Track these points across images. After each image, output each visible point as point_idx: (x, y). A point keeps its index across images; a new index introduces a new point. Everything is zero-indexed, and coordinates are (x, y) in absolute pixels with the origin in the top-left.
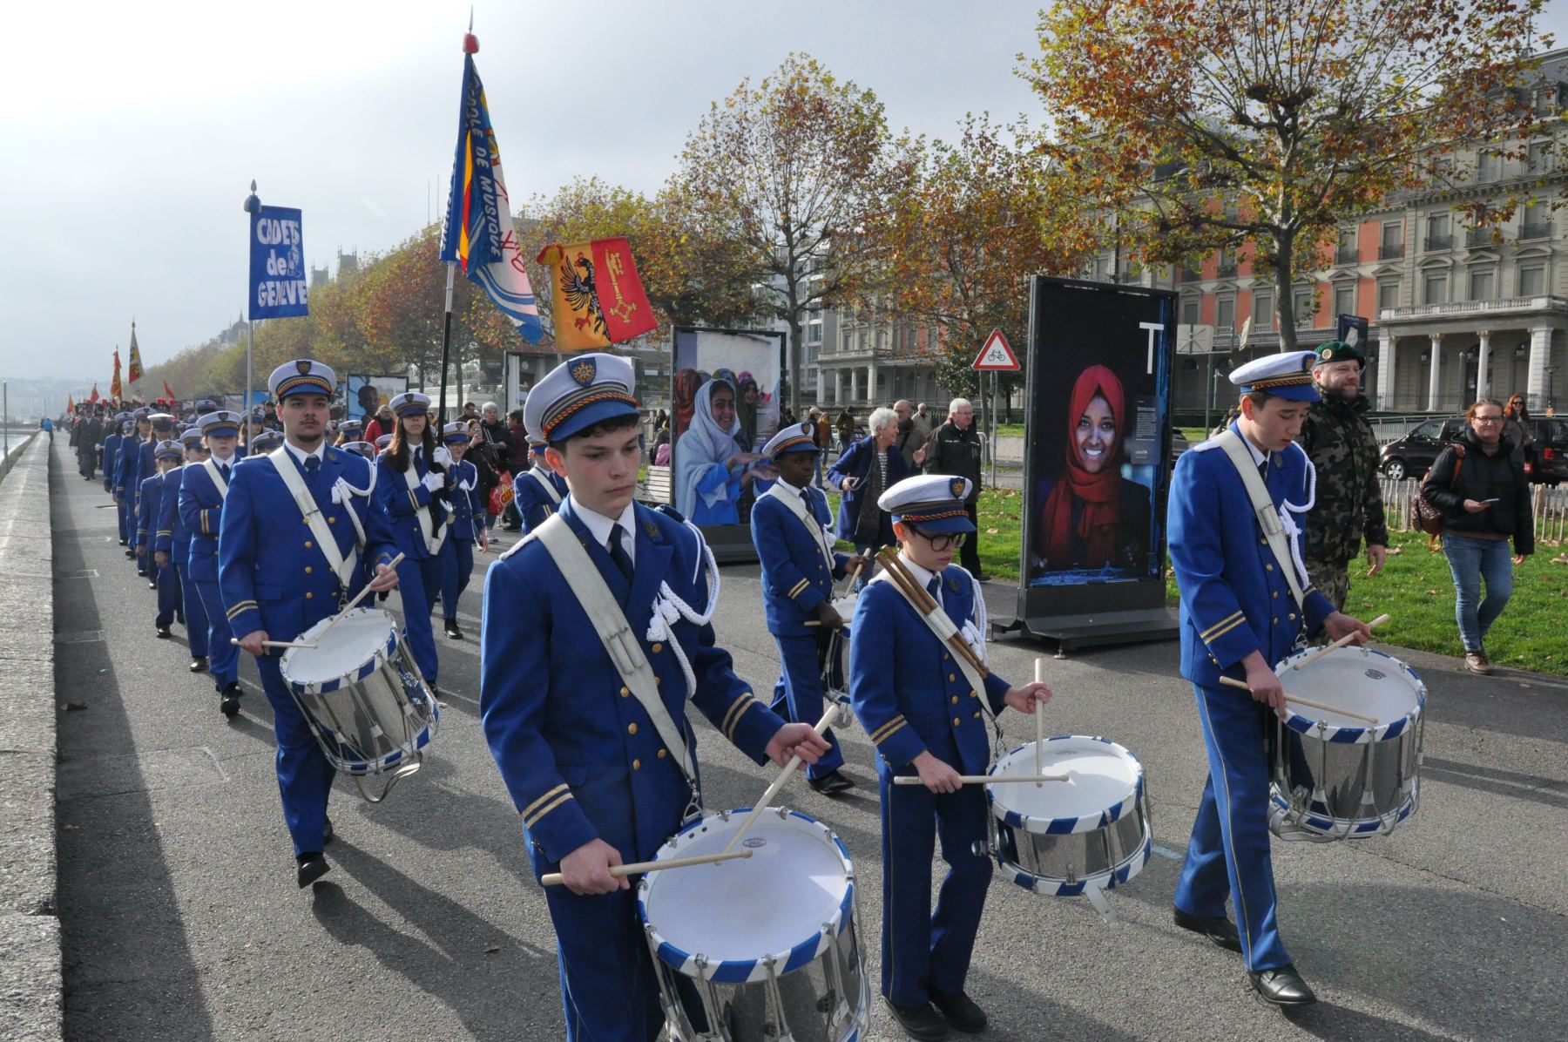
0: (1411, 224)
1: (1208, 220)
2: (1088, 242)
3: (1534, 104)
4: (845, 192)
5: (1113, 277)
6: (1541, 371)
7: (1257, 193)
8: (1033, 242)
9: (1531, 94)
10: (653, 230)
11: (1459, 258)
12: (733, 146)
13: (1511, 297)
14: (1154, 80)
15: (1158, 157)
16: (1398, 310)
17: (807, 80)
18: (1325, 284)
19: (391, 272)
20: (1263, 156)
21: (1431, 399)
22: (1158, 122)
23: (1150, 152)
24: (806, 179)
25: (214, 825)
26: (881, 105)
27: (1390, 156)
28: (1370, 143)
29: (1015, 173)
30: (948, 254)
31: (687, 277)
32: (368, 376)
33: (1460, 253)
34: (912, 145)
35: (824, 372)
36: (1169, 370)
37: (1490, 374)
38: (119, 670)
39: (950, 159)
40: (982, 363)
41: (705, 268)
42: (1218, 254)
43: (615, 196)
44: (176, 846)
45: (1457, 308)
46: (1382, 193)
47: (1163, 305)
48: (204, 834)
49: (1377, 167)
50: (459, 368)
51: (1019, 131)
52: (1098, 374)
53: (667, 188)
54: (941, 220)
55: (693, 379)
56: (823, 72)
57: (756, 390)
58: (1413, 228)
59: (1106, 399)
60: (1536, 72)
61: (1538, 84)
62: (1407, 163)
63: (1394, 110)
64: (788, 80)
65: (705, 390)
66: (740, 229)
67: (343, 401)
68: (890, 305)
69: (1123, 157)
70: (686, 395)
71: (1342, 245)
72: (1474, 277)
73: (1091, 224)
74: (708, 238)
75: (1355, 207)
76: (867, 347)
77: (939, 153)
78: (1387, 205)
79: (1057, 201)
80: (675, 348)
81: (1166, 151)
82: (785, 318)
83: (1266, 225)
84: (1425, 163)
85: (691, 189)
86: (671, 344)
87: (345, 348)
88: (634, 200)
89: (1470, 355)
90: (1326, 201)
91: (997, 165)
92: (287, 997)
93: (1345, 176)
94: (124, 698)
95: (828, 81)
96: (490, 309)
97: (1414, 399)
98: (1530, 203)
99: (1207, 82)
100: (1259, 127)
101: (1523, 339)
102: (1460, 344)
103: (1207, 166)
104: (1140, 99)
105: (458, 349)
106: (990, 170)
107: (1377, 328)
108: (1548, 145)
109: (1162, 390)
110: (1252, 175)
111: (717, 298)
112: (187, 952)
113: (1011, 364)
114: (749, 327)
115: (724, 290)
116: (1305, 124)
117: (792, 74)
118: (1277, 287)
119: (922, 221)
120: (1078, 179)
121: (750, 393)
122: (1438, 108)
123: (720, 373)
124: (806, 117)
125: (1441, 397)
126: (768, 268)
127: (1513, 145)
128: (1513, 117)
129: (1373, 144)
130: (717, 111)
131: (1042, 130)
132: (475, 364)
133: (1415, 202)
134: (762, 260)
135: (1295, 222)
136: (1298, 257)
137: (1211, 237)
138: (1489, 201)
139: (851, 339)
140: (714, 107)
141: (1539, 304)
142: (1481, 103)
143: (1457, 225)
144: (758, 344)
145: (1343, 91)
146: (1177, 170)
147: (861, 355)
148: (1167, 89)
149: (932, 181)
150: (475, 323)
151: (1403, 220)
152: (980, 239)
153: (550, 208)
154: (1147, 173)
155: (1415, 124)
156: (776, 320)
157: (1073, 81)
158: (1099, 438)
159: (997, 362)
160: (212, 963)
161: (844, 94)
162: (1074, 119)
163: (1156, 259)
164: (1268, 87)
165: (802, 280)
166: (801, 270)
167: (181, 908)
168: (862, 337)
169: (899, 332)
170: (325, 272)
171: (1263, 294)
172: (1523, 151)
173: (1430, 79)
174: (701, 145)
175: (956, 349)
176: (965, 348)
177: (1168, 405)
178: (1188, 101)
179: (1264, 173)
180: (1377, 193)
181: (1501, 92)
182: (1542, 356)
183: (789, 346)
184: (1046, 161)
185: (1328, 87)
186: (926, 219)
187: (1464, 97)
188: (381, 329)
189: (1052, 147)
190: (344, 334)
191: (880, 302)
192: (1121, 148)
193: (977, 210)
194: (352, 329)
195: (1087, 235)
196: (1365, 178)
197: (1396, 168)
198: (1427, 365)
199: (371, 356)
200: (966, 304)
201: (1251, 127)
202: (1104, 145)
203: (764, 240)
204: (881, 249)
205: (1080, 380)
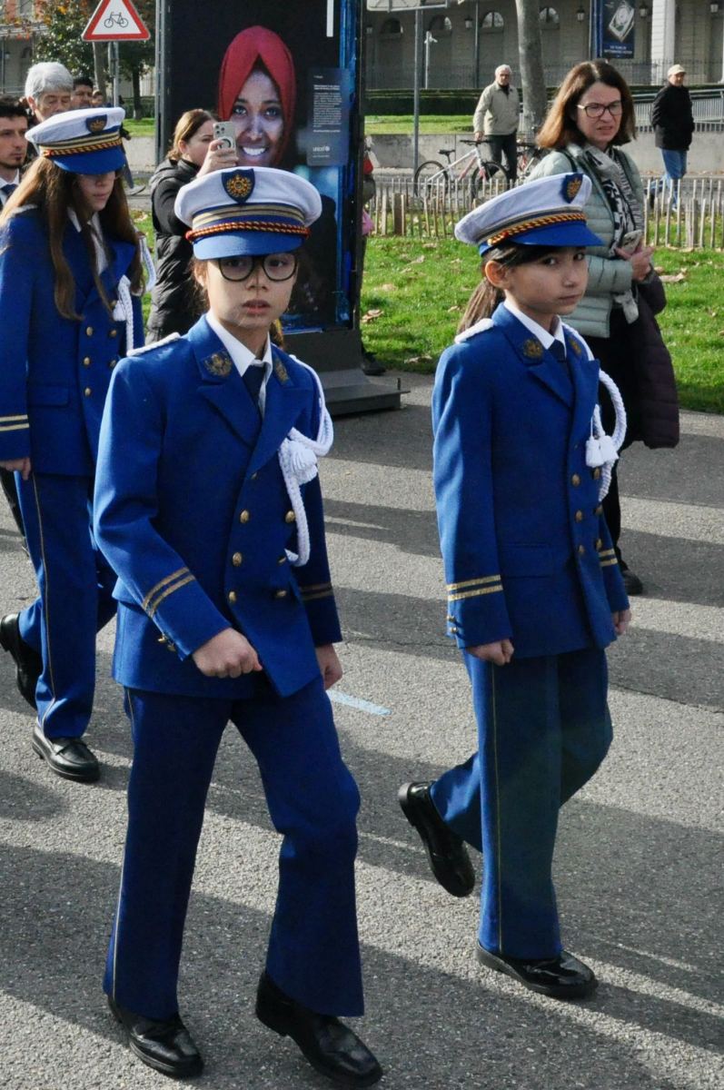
36: (356, 30)
40: (96, 32)
52: (257, 40)
59: (268, 74)
97: (702, 67)
109: (348, 59)
113: (137, 31)
158: (261, 130)
159: (116, 30)
175: (58, 13)
176: (71, 11)
177: (357, 81)
198: (718, 18)
205: (231, 49)
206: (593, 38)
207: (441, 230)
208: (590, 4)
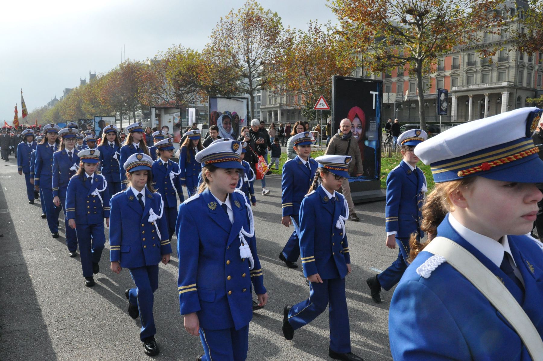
1: (393, 56)
2: (353, 65)
3: (503, 15)
4: (268, 48)
5: (361, 77)
6: (505, 107)
7: (410, 47)
8: (334, 65)
9: (501, 12)
10: (201, 63)
11: (478, 69)
12: (228, 33)
13: (495, 82)
14: (374, 8)
15: (376, 34)
16: (458, 87)
17: (254, 9)
18: (433, 78)
19: (109, 80)
20: (412, 34)
21: (469, 117)
22: (376, 23)
23: (373, 33)
24: (254, 44)
25: (51, 275)
26: (280, 17)
27: (455, 34)
28: (448, 29)
29: (327, 41)
30: (304, 70)
31: (213, 80)
32: (102, 117)
33: (479, 67)
34: (291, 32)
35: (262, 112)
36: (380, 108)
37: (489, 108)
38: (15, 223)
39: (304, 36)
40: (317, 107)
41: (220, 76)
42: (397, 68)
43: (187, 51)
44: (38, 283)
45: (478, 86)
46: (452, 46)
47: (378, 85)
48: (47, 278)
49: (450, 38)
50: (134, 113)
51: (328, 26)
52: (356, 110)
53: (206, 48)
54: (302, 58)
55: (216, 114)
56: (259, 6)
57: (238, 118)
58: (463, 58)
59: (359, 118)
60: (503, 4)
61: (504, 8)
62: (460, 36)
63: (456, 17)
64: (247, 9)
65: (220, 118)
66: (232, 62)
68: (285, 88)
69: (364, 35)
70: (214, 120)
71: (439, 65)
72: (483, 75)
73: (354, 58)
74: (221, 65)
75: (443, 51)
76: (277, 103)
77: (300, 34)
78: (454, 51)
79: (342, 50)
80: (210, 104)
81: (379, 33)
82: (248, 93)
83: (413, 58)
84: (467, 36)
85: (214, 48)
86: (208, 103)
87: (93, 107)
88: (194, 52)
89: (482, 102)
90: (433, 49)
91: (321, 38)
92: (79, 333)
93: (440, 40)
94: (17, 232)
95: (261, 9)
96: (145, 92)
97: (464, 117)
98: (501, 49)
99: (392, 8)
100: (410, 24)
101: (499, 96)
102: (479, 98)
103: (393, 38)
104: (369, 14)
105: (134, 107)
106: (319, 40)
107: (451, 93)
108: (507, 29)
109: (378, 115)
110: (408, 40)
111: (225, 87)
112: (43, 319)
113: (327, 107)
114: (236, 96)
115: (227, 84)
116: (426, 23)
117: (249, 7)
118: (417, 79)
119: (295, 58)
120: (349, 43)
121: (236, 119)
122: (470, 17)
123: (226, 112)
124: (254, 22)
125: (472, 116)
126: (242, 76)
127: (495, 30)
128: (496, 20)
129: (449, 30)
130: (223, 21)
131: (336, 26)
132: (140, 112)
133: (463, 49)
134: (240, 73)
135: (423, 57)
136: (424, 69)
137: (394, 62)
138: (488, 49)
139: (271, 100)
140: (222, 19)
141: (505, 84)
142: (485, 15)
143: (477, 57)
144: (238, 102)
145: (438, 11)
146: (383, 40)
147: (275, 106)
148: (379, 11)
149: (298, 44)
150: (139, 97)
151: (459, 56)
152: (315, 65)
153: (164, 56)
154: (372, 40)
155: (463, 22)
156: (245, 94)
157: (346, 9)
158: (357, 132)
159: (322, 107)
160: (52, 323)
161: (267, 14)
162: (347, 22)
163: (376, 70)
164: (413, 10)
165: (254, 80)
166: (253, 76)
167: (40, 304)
168: (275, 99)
169: (288, 97)
170: (85, 80)
172: (499, 31)
173: (468, 7)
174: (217, 33)
175: (308, 103)
176: (311, 102)
177: (380, 120)
178: (386, 15)
179: (412, 40)
180: (450, 46)
181: (492, 11)
182: (506, 102)
183: (250, 103)
184: (337, 37)
185: (433, 9)
186: (297, 58)
187: (479, 13)
188: (106, 100)
189: (340, 32)
190: (93, 102)
191: (281, 87)
192: (363, 32)
193: (314, 54)
194: (95, 100)
195: (352, 62)
196: (446, 41)
197: (457, 38)
198: (468, 105)
199: (102, 110)
200: (311, 87)
201: (408, 24)
202: (358, 31)
203: (240, 66)
204: (281, 68)
205: (350, 112)
206: (437, 110)
208: (436, 102)
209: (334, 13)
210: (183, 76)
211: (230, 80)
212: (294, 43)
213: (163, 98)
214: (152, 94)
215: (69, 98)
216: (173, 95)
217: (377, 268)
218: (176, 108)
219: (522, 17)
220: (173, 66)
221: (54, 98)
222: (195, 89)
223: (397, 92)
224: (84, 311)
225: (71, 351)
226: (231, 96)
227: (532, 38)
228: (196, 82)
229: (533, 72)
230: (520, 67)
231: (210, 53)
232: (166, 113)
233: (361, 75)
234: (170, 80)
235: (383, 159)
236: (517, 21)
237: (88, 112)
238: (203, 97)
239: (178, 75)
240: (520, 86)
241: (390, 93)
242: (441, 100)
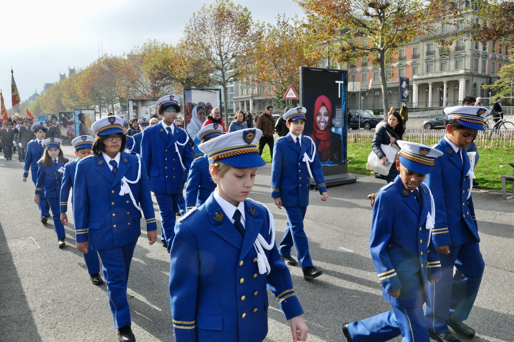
0: (421, 47)
1: (357, 47)
2: (319, 56)
3: (458, 7)
4: (239, 42)
5: (327, 67)
6: (463, 93)
7: (373, 38)
8: (302, 57)
9: (457, 4)
10: (175, 56)
11: (437, 58)
12: (201, 27)
13: (453, 70)
15: (341, 27)
16: (418, 75)
17: (225, 5)
18: (395, 67)
19: (87, 74)
20: (374, 26)
21: (429, 103)
22: (340, 16)
23: (338, 26)
24: (226, 38)
25: (35, 262)
26: (250, 12)
27: (414, 25)
28: (408, 21)
30: (274, 61)
31: (188, 72)
32: (81, 110)
33: (437, 56)
34: (261, 25)
35: (235, 102)
36: (345, 96)
37: (447, 95)
39: (273, 30)
40: (286, 97)
41: (194, 69)
42: (361, 58)
43: (162, 46)
44: (22, 270)
45: (437, 74)
46: (412, 37)
47: (343, 75)
48: (32, 266)
49: (410, 29)
50: (113, 106)
51: (295, 20)
52: (322, 98)
53: (180, 42)
54: (271, 50)
55: (191, 106)
56: (230, 2)
58: (422, 49)
59: (325, 106)
61: (459, 1)
62: (419, 27)
63: (415, 10)
64: (218, 5)
65: (195, 110)
66: (205, 55)
67: (73, 119)
68: (256, 79)
69: (329, 28)
70: (189, 111)
71: (400, 55)
72: (441, 64)
73: (320, 50)
74: (194, 59)
75: (404, 42)
76: (249, 93)
77: (269, 28)
78: (413, 41)
79: (309, 43)
80: (184, 95)
81: (343, 25)
82: (221, 85)
83: (376, 49)
84: (425, 27)
85: (188, 42)
87: (73, 101)
88: (169, 47)
89: (441, 89)
90: (394, 40)
91: (289, 31)
92: (63, 317)
93: (400, 31)
95: (232, 5)
96: (122, 85)
97: (424, 104)
98: (458, 39)
99: (355, 2)
100: (372, 16)
101: (457, 83)
102: (438, 85)
103: (357, 30)
104: (334, 8)
105: (112, 100)
106: (287, 33)
107: (412, 81)
108: (462, 20)
109: (343, 103)
110: (371, 32)
111: (199, 79)
113: (296, 97)
114: (210, 88)
115: (201, 76)
116: (387, 15)
117: (220, 3)
118: (380, 69)
120: (315, 35)
121: (210, 110)
122: (428, 9)
123: (200, 103)
124: (225, 17)
125: (432, 102)
126: (215, 68)
127: (452, 21)
128: (452, 12)
129: (409, 21)
130: (195, 16)
132: (118, 105)
133: (423, 40)
134: (213, 66)
135: (385, 47)
136: (387, 59)
137: (358, 53)
138: (445, 39)
139: (244, 91)
140: (194, 14)
141: (462, 72)
142: (442, 7)
143: (436, 47)
144: (211, 93)
145: (399, 4)
146: (347, 31)
147: (247, 96)
148: (343, 5)
149: (268, 37)
150: (117, 90)
151: (419, 46)
152: (284, 56)
153: (140, 51)
154: (337, 33)
155: (422, 14)
156: (219, 86)
157: (312, 3)
158: (324, 119)
159: (291, 96)
160: (37, 308)
161: (237, 9)
162: (313, 15)
163: (341, 61)
164: (375, 3)
165: (226, 72)
166: (226, 68)
167: (25, 291)
168: (247, 90)
169: (259, 88)
170: (64, 75)
171: (375, 71)
172: (455, 22)
174: (191, 27)
175: (278, 93)
176: (280, 92)
178: (350, 8)
179: (375, 32)
180: (410, 37)
181: (448, 3)
182: (463, 88)
183: (223, 93)
184: (305, 29)
185: (394, 3)
186: (266, 50)
187: (436, 5)
188: (85, 94)
189: (306, 25)
190: (72, 96)
191: (253, 78)
192: (329, 24)
193: (283, 47)
194: (75, 94)
195: (319, 54)
196: (406, 32)
197: (416, 29)
198: (428, 92)
199: (82, 103)
200: (280, 78)
201: (370, 17)
202: (323, 24)
203: (213, 59)
204: (252, 60)
205: (317, 100)
206: (400, 97)
207: (365, 141)
208: (399, 90)
209: (301, 7)
210: (159, 70)
211: (204, 73)
212: (264, 36)
213: (140, 91)
214: (129, 87)
215: (49, 93)
216: (150, 88)
217: (344, 246)
218: (153, 100)
219: (476, 9)
220: (149, 60)
221: (35, 93)
222: (170, 81)
223: (362, 81)
224: (68, 296)
225: (55, 335)
226: (205, 87)
227: (485, 28)
228: (171, 75)
229: (487, 60)
230: (475, 55)
231: (184, 47)
232: (142, 106)
233: (328, 66)
234: (146, 73)
235: (350, 144)
236: (472, 12)
237: (68, 105)
238: (178, 89)
239: (154, 69)
240: (476, 74)
241: (355, 82)
242: (402, 88)
